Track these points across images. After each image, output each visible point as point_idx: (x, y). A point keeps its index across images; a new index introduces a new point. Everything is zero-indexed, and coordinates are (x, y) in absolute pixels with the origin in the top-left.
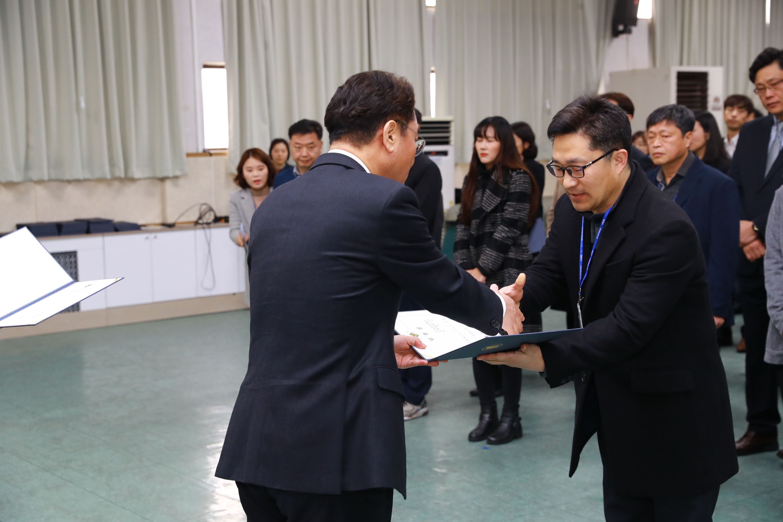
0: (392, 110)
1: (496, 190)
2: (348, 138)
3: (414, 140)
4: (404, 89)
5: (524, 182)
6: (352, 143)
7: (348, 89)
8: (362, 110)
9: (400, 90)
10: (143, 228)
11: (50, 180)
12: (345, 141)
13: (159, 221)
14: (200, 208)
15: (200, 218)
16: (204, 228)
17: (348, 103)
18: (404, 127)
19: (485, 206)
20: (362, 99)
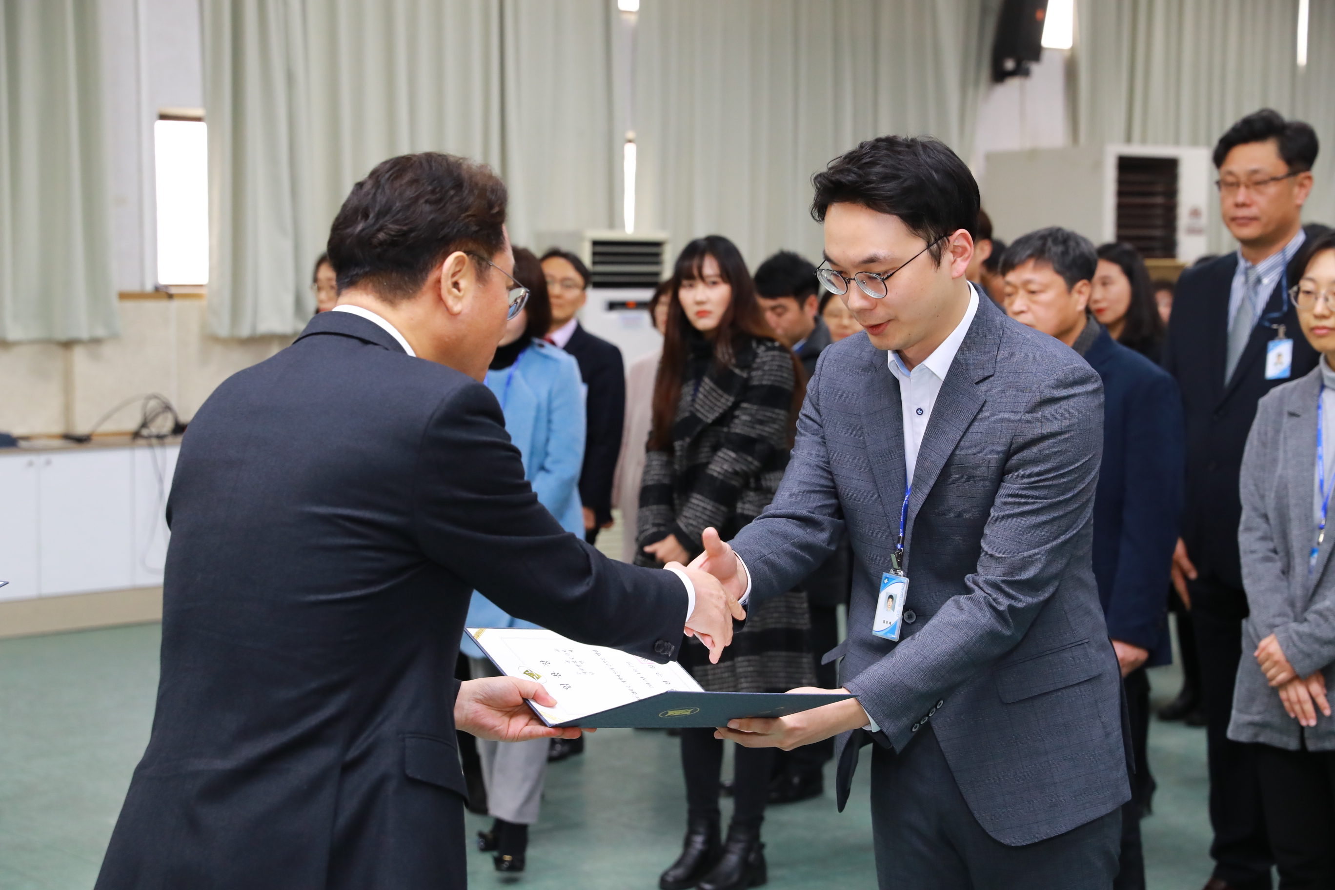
0: (458, 231)
1: (725, 381)
2: (370, 285)
3: (505, 288)
4: (483, 191)
5: (780, 366)
6: (378, 295)
7: (372, 187)
8: (400, 231)
9: (476, 192)
10: (23, 444)
12: (365, 289)
13: (58, 428)
14: (145, 406)
15: (144, 425)
16: (150, 446)
17: (371, 216)
18: (484, 264)
19: (702, 410)
20: (398, 209)
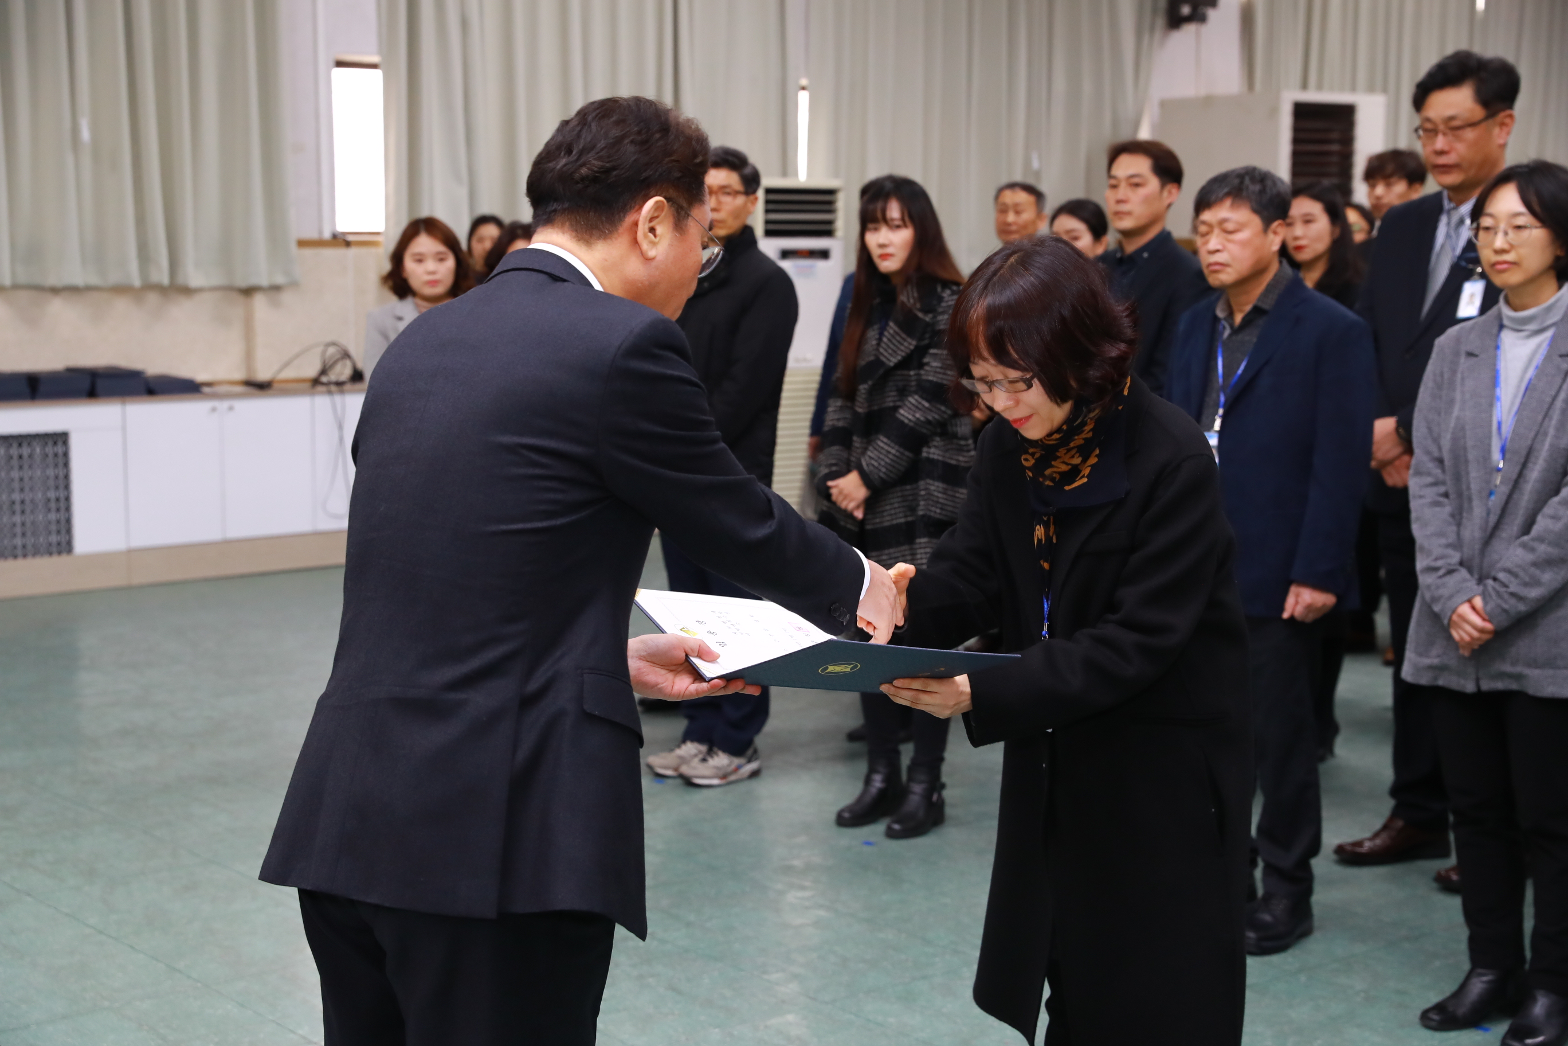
0: (661, 174)
1: (908, 325)
2: (567, 223)
4: (689, 139)
6: (573, 234)
7: (578, 126)
8: (602, 167)
9: (681, 140)
10: (206, 390)
11: (16, 287)
12: (561, 227)
13: (240, 375)
16: (330, 393)
17: (575, 152)
18: (683, 213)
19: (886, 354)
20: (604, 146)
